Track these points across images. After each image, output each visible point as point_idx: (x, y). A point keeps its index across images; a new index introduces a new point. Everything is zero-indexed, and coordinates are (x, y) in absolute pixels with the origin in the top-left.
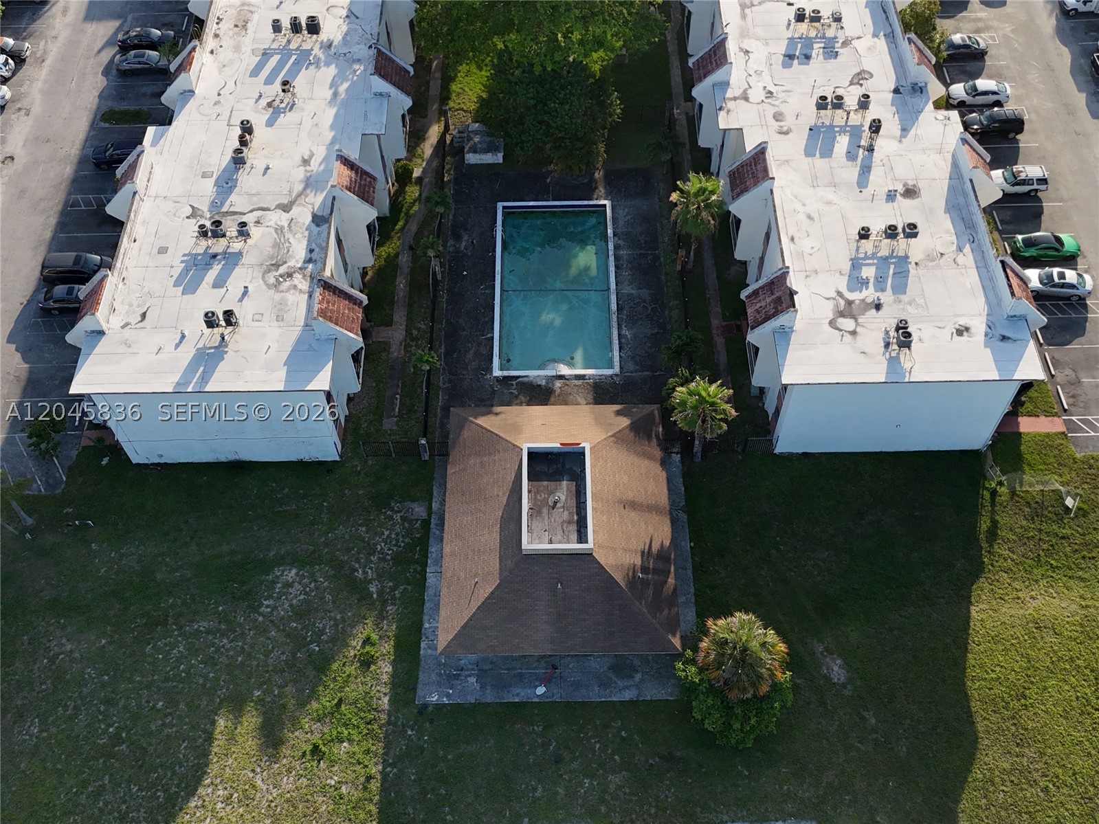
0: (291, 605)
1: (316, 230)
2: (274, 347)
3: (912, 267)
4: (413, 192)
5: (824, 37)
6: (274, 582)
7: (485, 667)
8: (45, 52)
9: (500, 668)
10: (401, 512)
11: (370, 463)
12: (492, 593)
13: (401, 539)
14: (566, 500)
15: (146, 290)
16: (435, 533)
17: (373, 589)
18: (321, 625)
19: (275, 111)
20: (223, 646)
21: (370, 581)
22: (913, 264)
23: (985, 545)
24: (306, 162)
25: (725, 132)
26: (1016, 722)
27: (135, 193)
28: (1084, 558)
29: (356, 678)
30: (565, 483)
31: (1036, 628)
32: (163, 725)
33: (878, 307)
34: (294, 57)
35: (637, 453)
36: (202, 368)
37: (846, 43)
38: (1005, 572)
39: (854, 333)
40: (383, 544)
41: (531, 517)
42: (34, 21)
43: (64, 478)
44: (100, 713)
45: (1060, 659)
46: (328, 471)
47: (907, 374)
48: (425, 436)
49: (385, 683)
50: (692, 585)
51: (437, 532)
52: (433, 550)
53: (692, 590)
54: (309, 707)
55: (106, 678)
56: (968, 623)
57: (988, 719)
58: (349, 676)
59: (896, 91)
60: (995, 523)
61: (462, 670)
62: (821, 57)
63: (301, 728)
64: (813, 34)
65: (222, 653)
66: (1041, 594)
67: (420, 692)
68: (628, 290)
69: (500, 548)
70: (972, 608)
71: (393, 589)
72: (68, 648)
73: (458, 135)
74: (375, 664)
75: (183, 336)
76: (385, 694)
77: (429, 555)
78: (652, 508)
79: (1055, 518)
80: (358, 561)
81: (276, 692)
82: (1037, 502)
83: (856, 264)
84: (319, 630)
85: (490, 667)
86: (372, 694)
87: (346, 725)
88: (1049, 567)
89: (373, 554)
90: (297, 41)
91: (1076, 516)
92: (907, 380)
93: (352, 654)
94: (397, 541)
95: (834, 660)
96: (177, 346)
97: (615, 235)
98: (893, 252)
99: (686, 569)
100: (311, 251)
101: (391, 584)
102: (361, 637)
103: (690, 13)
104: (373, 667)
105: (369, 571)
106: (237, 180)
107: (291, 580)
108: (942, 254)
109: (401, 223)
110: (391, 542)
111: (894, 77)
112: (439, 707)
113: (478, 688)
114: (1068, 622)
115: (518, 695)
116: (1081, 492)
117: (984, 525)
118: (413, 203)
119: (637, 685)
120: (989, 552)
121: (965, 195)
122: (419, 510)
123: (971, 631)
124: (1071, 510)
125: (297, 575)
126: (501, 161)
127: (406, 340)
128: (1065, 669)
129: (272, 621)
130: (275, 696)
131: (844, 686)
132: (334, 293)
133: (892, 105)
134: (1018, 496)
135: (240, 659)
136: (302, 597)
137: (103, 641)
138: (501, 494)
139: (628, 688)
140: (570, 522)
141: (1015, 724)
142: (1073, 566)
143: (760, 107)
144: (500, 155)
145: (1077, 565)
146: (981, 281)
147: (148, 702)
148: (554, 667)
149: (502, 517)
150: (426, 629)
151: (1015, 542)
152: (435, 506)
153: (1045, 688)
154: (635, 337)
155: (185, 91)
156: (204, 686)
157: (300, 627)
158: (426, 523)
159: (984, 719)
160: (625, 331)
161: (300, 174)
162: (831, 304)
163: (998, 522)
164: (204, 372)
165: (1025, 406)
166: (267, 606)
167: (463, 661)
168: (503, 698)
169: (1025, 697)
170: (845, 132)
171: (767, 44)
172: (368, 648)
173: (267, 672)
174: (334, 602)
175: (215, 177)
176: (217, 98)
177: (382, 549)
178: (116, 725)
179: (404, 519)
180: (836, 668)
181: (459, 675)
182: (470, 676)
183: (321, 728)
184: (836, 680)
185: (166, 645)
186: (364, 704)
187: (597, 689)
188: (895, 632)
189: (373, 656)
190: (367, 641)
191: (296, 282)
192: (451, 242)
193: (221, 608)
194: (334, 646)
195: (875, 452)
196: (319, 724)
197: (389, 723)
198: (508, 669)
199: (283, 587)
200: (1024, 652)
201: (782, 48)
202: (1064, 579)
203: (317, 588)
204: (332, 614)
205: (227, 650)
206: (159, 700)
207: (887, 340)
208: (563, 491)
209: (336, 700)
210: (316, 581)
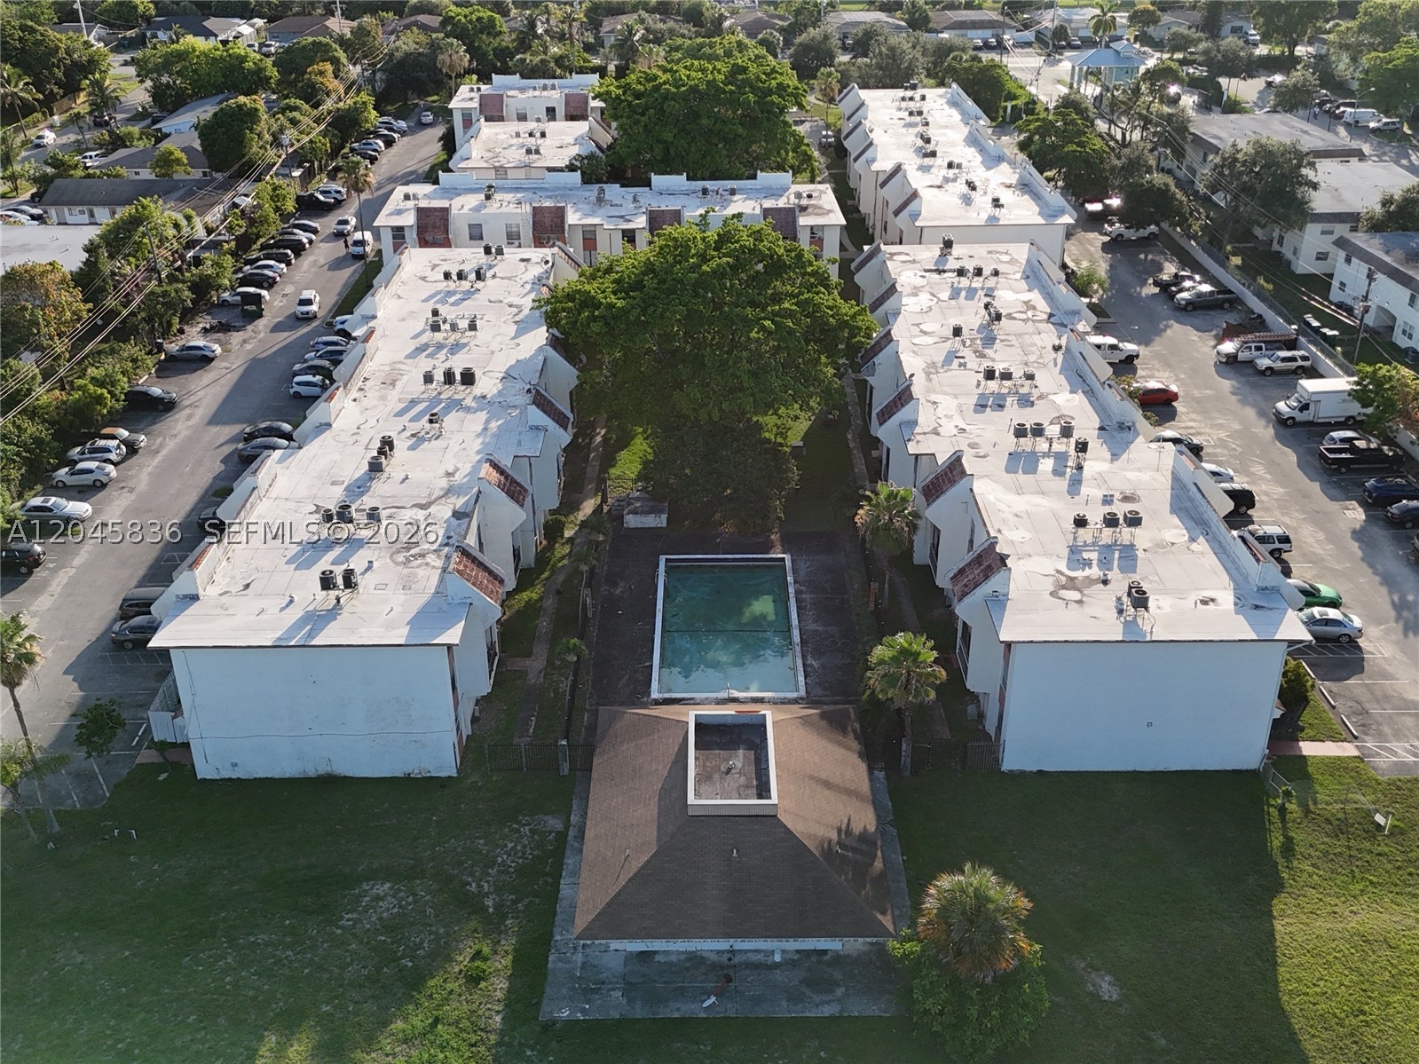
0: (380, 919)
1: (455, 522)
2: (398, 609)
3: (1140, 554)
4: (561, 550)
5: (1017, 393)
6: (360, 896)
7: (634, 981)
8: (161, 445)
9: (655, 981)
10: (530, 824)
11: (495, 778)
12: (648, 861)
13: (529, 851)
14: (743, 766)
15: (253, 566)
16: (572, 846)
17: (489, 902)
18: (418, 940)
19: (418, 440)
20: (286, 958)
21: (487, 895)
22: (1141, 550)
23: (1281, 861)
24: (449, 474)
25: (916, 458)
26: (1356, 1039)
27: (254, 489)
28: (1410, 874)
29: (460, 995)
30: (741, 752)
31: (1364, 941)
32: (192, 1041)
33: (1105, 582)
34: (444, 404)
35: (831, 741)
36: (309, 627)
37: (1041, 397)
38: (1314, 888)
39: (1080, 602)
40: (505, 857)
41: (698, 782)
42: (155, 424)
43: (108, 795)
44: (109, 1028)
45: (1402, 973)
46: (442, 786)
47: (1148, 635)
48: (566, 737)
49: (499, 1000)
50: (907, 898)
51: (576, 844)
52: (570, 861)
53: (908, 904)
54: (393, 1026)
55: (124, 990)
56: (1273, 936)
57: (1319, 1036)
58: (451, 992)
59: (1101, 429)
60: (1289, 840)
61: (603, 983)
62: (1016, 406)
63: (381, 1049)
64: (1005, 391)
65: (284, 965)
66: (1363, 909)
67: (546, 1007)
68: (811, 627)
69: (659, 817)
70: (1276, 923)
71: (515, 902)
72: (79, 960)
73: (617, 504)
74: (485, 979)
75: (291, 601)
76: (498, 1012)
77: (565, 867)
78: (851, 793)
79: (1365, 835)
80: (471, 874)
81: (351, 1009)
82: (1338, 820)
83: (1074, 550)
84: (415, 945)
85: (642, 980)
86: (480, 1013)
87: (442, 1048)
88: (1368, 883)
89: (492, 867)
90: (448, 392)
91: (1391, 834)
92: (1148, 639)
93: (457, 970)
94: (524, 853)
95: (1102, 977)
96: (282, 609)
97: (795, 582)
98: (1116, 541)
99: (898, 882)
100: (449, 538)
101: (513, 897)
102: (469, 952)
103: (872, 388)
104: (483, 985)
105: (486, 885)
106: (370, 487)
107: (382, 894)
108: (1173, 544)
109: (546, 574)
110: (515, 854)
111: (1098, 420)
112: (571, 1023)
113: (624, 1002)
114: (1404, 936)
115: (678, 1010)
116: (1393, 811)
117: (1276, 841)
118: (563, 558)
119: (839, 1000)
120: (1287, 867)
121: (1191, 500)
122: (555, 823)
123: (1278, 944)
124: (1384, 828)
125: (391, 888)
126: (665, 525)
127: (546, 669)
128: (1411, 984)
129: (353, 934)
130: (349, 1012)
131: (1118, 1004)
132: (473, 562)
133: (1098, 438)
134: (1313, 813)
135: (306, 971)
136: (395, 910)
137: (127, 953)
138: (660, 768)
139: (828, 1003)
140: (747, 787)
141: (1356, 1042)
142: (1398, 882)
143: (954, 439)
144: (664, 517)
145: (1404, 882)
146: (1222, 563)
147: (176, 1016)
148: (729, 980)
149: (662, 788)
150: (556, 941)
151: (1318, 858)
152: (574, 819)
153: (1388, 1004)
154: (823, 666)
155: (321, 425)
156: (254, 998)
157: (389, 940)
158: (562, 837)
159: (1313, 1036)
160: (810, 661)
161: (444, 483)
162: (1051, 579)
163: (1293, 838)
164: (311, 629)
165: (1306, 731)
166: (348, 920)
167: (605, 975)
168: (659, 1014)
169: (1363, 1012)
170: (1049, 457)
171: (956, 398)
172: (478, 963)
173: (340, 986)
174: (436, 916)
175: (346, 484)
176: (356, 431)
177: (503, 861)
178: (128, 1040)
179: (533, 832)
180: (1105, 986)
181: (600, 989)
182: (613, 990)
183: (407, 1050)
184: (1106, 998)
185: (211, 957)
186: (469, 1024)
187: (785, 1004)
188: (1178, 946)
189: (484, 971)
190: (478, 955)
191: (428, 560)
192: (604, 588)
193: (288, 922)
194: (434, 961)
195: (1128, 772)
196: (405, 1046)
197: (499, 1044)
198: (666, 983)
199: (372, 901)
200: (1353, 966)
201: (974, 400)
202: (1390, 895)
203: (415, 902)
204: (434, 928)
205: (291, 962)
206: (191, 1013)
207: (1120, 607)
208: (740, 759)
209: (430, 1021)
210: (415, 895)
